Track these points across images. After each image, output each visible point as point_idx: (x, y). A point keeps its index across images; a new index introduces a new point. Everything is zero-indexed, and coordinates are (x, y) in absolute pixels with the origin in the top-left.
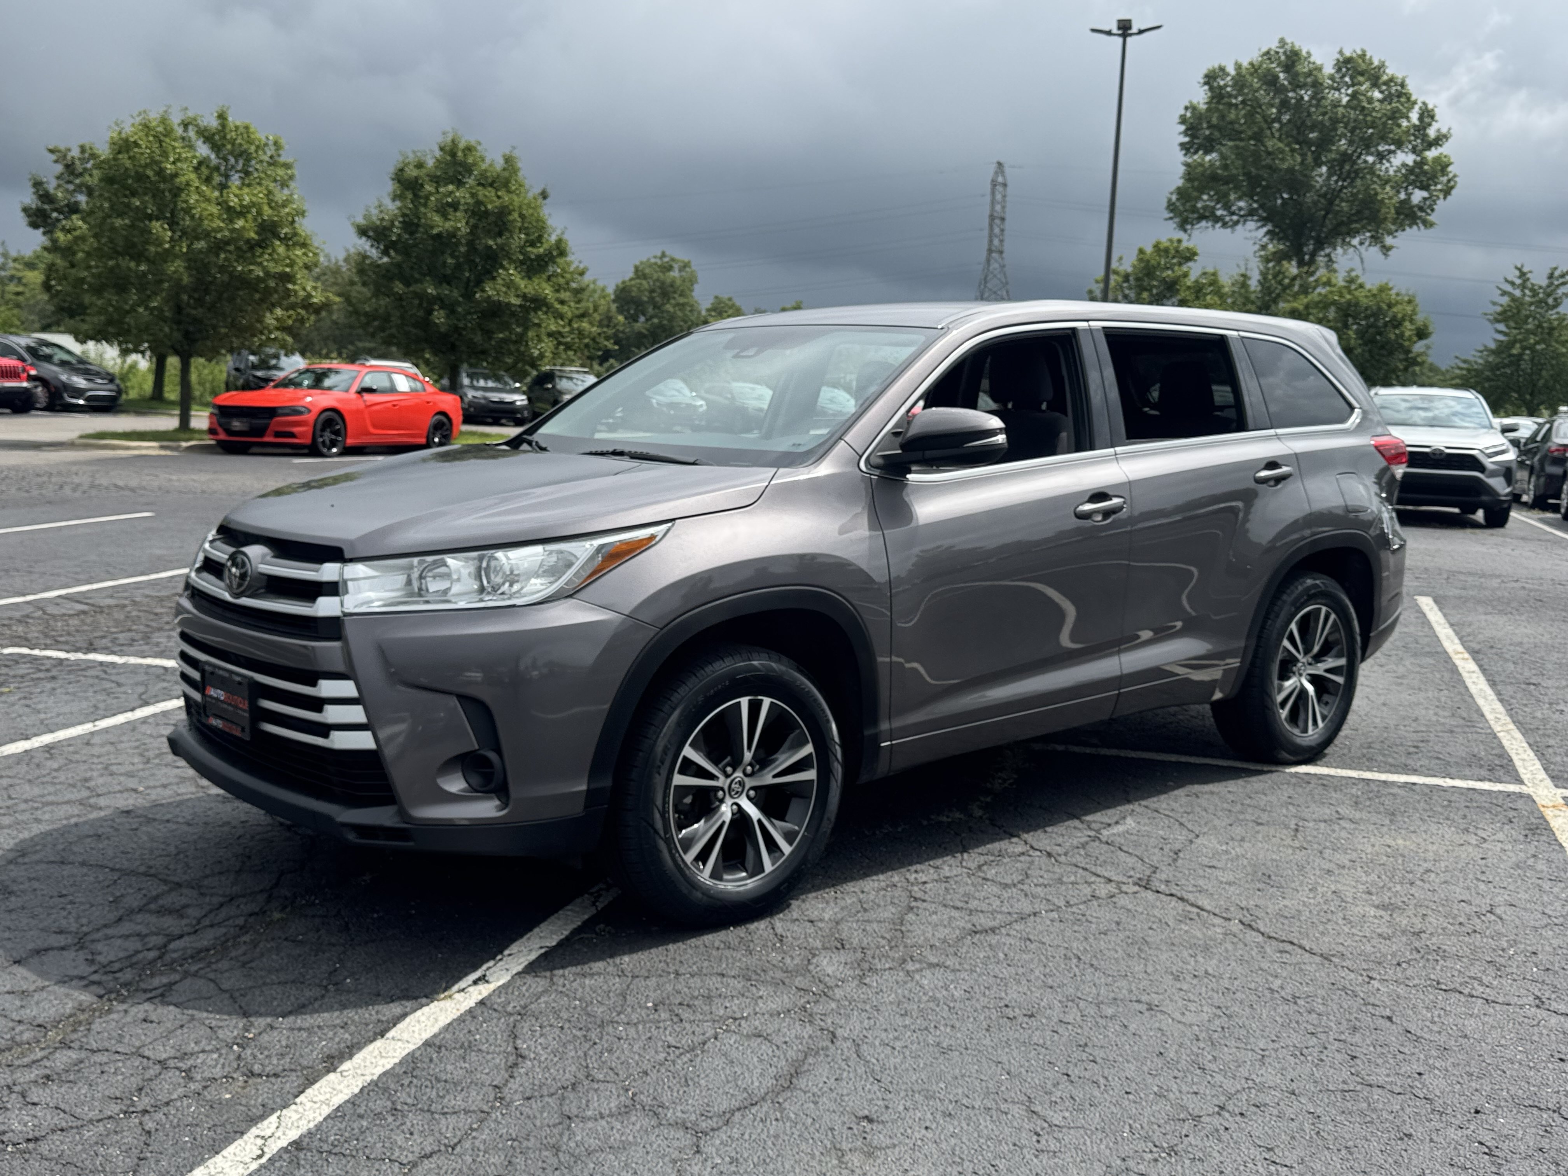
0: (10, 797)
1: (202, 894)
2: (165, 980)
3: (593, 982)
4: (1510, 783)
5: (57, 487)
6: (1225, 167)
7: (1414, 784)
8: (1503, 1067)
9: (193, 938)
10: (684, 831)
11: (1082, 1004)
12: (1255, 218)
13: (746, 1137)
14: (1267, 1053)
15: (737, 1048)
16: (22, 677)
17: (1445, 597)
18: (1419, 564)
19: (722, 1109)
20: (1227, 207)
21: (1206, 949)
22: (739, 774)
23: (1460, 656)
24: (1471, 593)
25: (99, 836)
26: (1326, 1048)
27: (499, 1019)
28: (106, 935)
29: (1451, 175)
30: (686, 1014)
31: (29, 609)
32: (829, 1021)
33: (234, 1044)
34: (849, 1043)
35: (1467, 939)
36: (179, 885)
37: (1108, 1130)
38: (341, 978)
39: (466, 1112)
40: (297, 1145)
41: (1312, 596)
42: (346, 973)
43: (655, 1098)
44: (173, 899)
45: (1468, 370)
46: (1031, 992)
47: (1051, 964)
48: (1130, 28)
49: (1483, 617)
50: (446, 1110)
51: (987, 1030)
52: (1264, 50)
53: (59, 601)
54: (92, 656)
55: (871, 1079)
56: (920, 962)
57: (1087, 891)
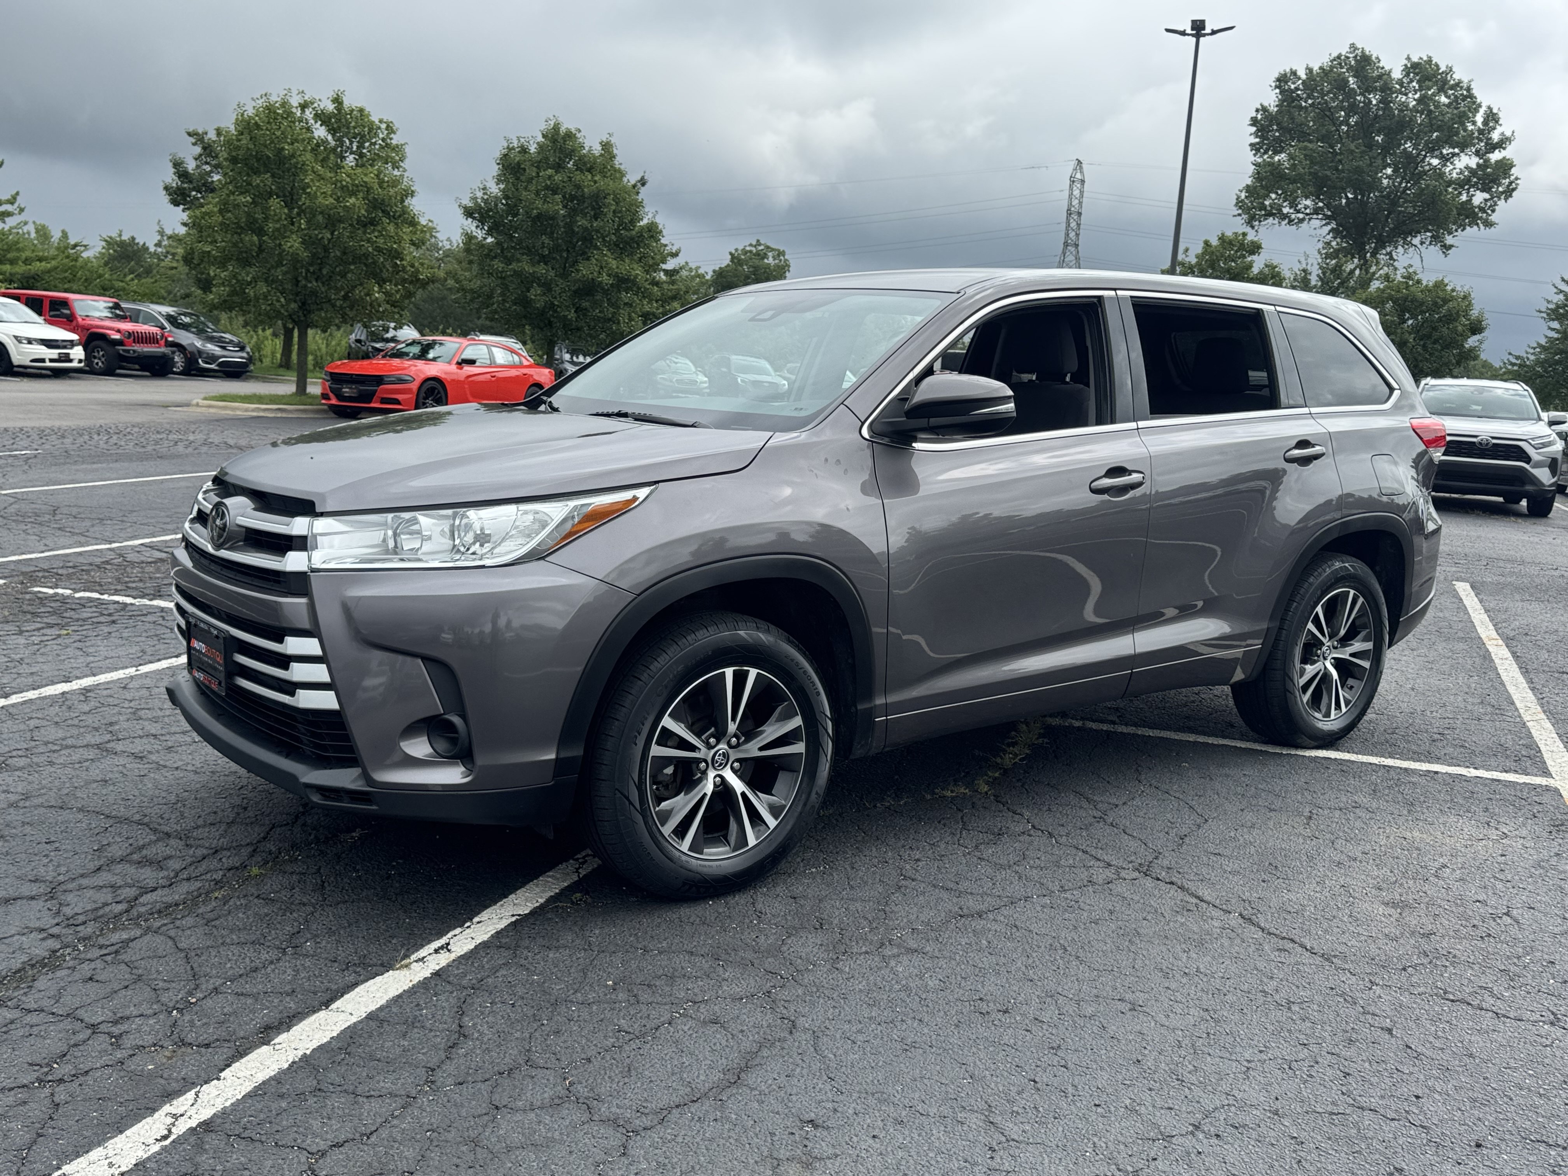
0: (32, 739)
1: (187, 845)
2: (125, 936)
3: (558, 955)
4: (1536, 775)
5: (172, 444)
6: (1293, 167)
7: (1436, 773)
8: (1510, 1094)
9: (166, 891)
10: (663, 804)
11: (1061, 1000)
12: (1320, 216)
13: (680, 1139)
14: (1252, 1065)
15: (691, 1035)
16: (84, 620)
17: (1483, 583)
18: (1460, 549)
19: (660, 1105)
20: (1293, 205)
21: (1201, 943)
22: (723, 746)
23: (1495, 642)
24: (1509, 580)
25: (106, 781)
26: (1317, 1063)
27: (452, 993)
28: (80, 885)
29: (1512, 178)
30: (645, 997)
31: (110, 556)
32: (792, 1008)
33: (174, 1008)
34: (809, 1035)
35: (1479, 944)
36: (168, 835)
37: (1069, 1149)
38: (302, 940)
39: (392, 1095)
40: (207, 1126)
41: (1340, 579)
42: (309, 936)
43: (592, 1089)
44: (159, 850)
45: (1520, 366)
46: (1010, 985)
47: (1034, 955)
48: (1204, 29)
49: (1520, 604)
50: (372, 1093)
51: (957, 1026)
52: (1335, 55)
53: (143, 548)
54: (156, 603)
55: (825, 1078)
56: (899, 946)
57: (1084, 875)
